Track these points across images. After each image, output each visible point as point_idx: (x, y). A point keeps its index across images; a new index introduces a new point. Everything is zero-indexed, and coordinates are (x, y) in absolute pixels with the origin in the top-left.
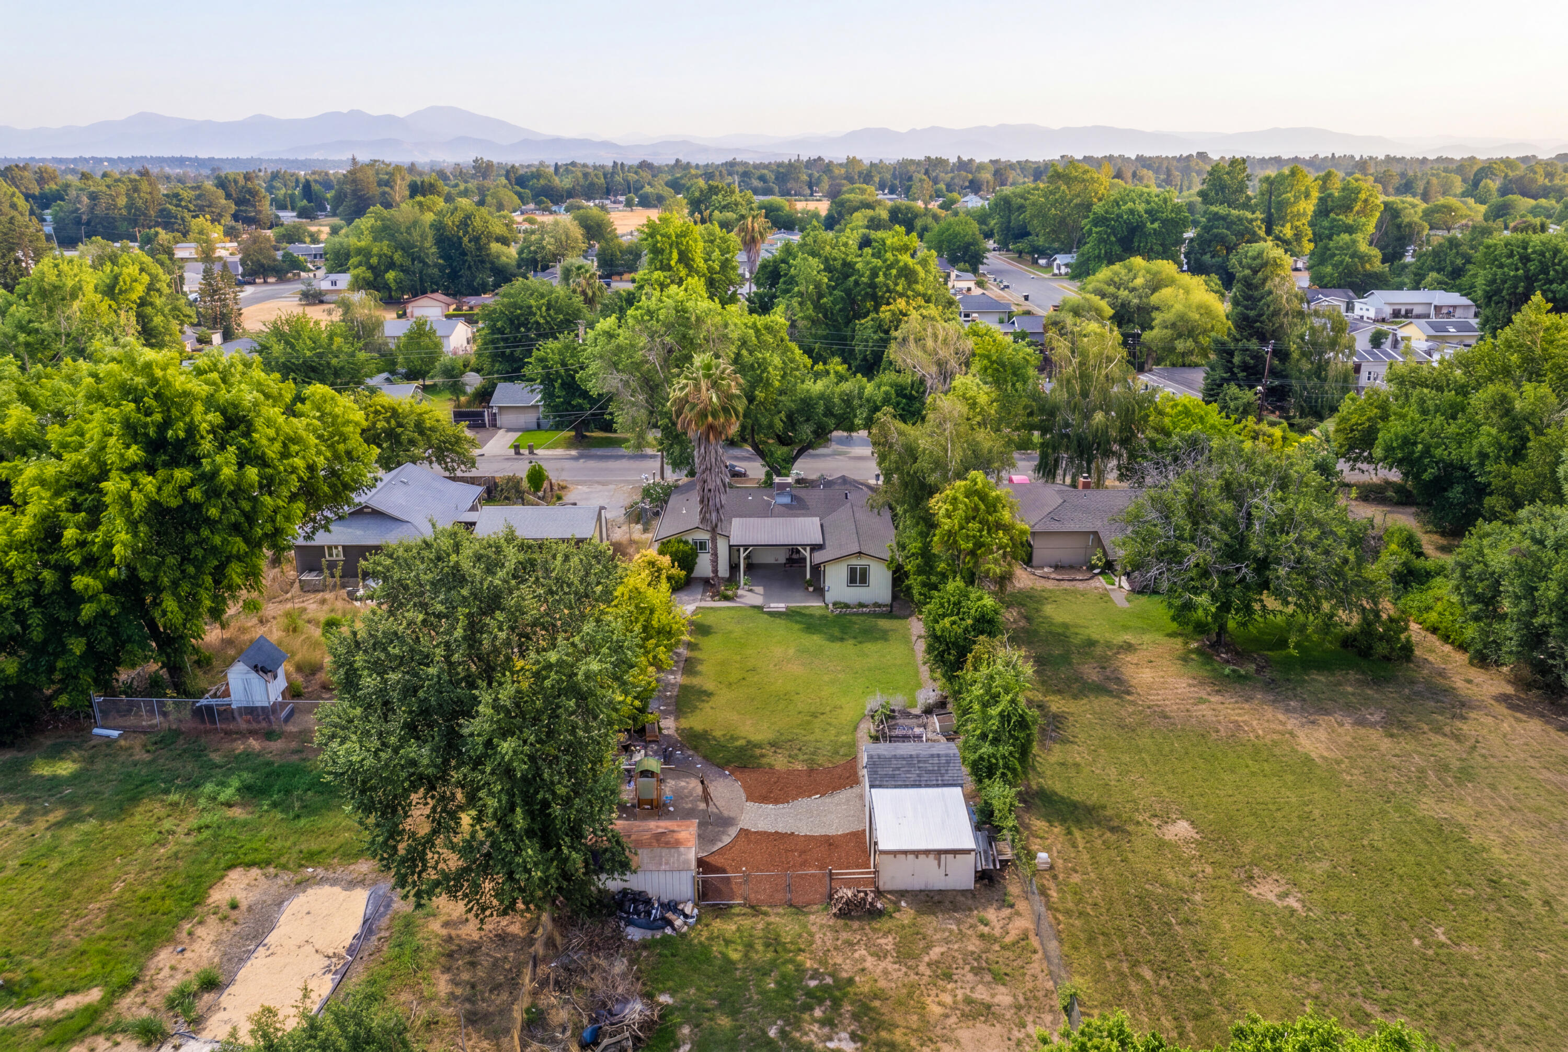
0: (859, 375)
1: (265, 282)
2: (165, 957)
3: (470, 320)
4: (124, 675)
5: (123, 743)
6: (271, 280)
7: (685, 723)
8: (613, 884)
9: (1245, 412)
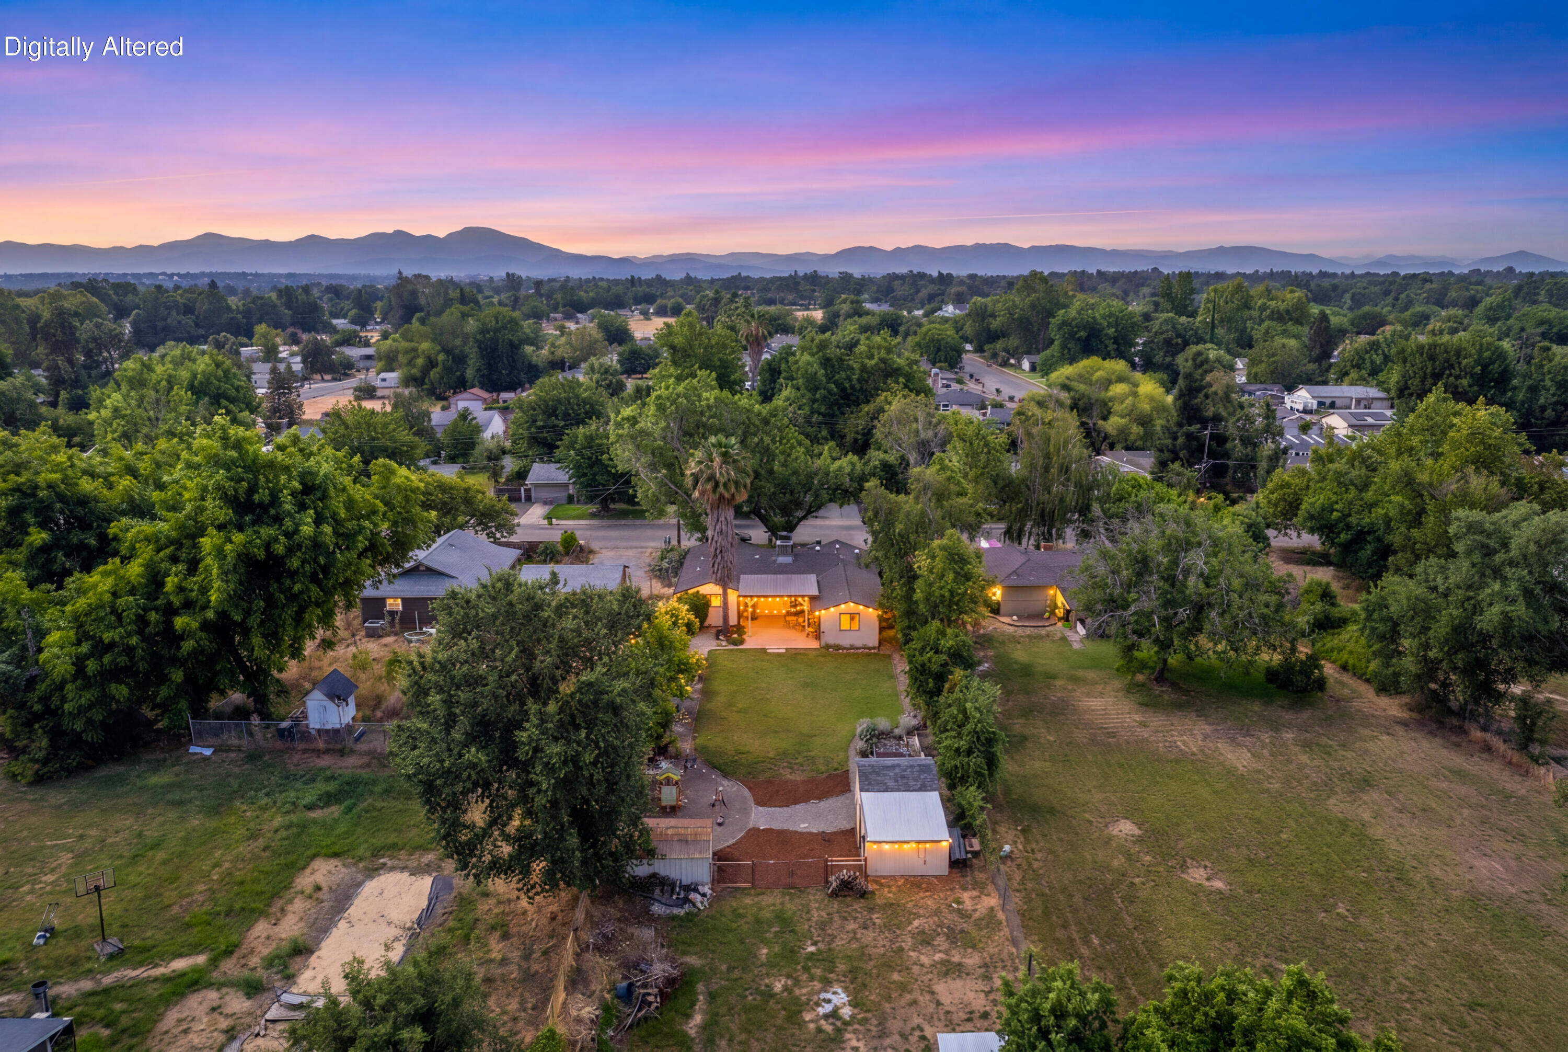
0: (850, 455)
1: (323, 380)
2: (261, 928)
3: (505, 410)
4: (215, 703)
5: (214, 758)
6: (327, 377)
7: (700, 741)
8: (641, 870)
9: (1188, 486)
